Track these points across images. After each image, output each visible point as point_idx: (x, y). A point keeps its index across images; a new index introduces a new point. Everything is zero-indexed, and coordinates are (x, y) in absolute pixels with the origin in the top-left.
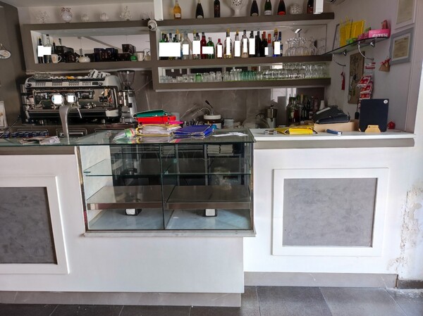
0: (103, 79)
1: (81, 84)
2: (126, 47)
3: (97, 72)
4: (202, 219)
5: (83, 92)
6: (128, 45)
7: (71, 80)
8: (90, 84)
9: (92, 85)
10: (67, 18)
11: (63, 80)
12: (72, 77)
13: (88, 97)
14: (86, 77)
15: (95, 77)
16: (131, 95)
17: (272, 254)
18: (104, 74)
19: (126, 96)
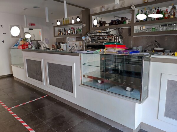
0: (110, 32)
1: (102, 34)
2: (122, 19)
3: (109, 29)
4: (124, 91)
5: (103, 37)
6: (123, 18)
7: (99, 33)
8: (105, 34)
9: (106, 34)
10: (103, 10)
11: (97, 33)
12: (101, 32)
13: (104, 39)
14: (105, 31)
15: (108, 31)
16: (120, 38)
17: (158, 118)
18: (111, 30)
19: (118, 38)
